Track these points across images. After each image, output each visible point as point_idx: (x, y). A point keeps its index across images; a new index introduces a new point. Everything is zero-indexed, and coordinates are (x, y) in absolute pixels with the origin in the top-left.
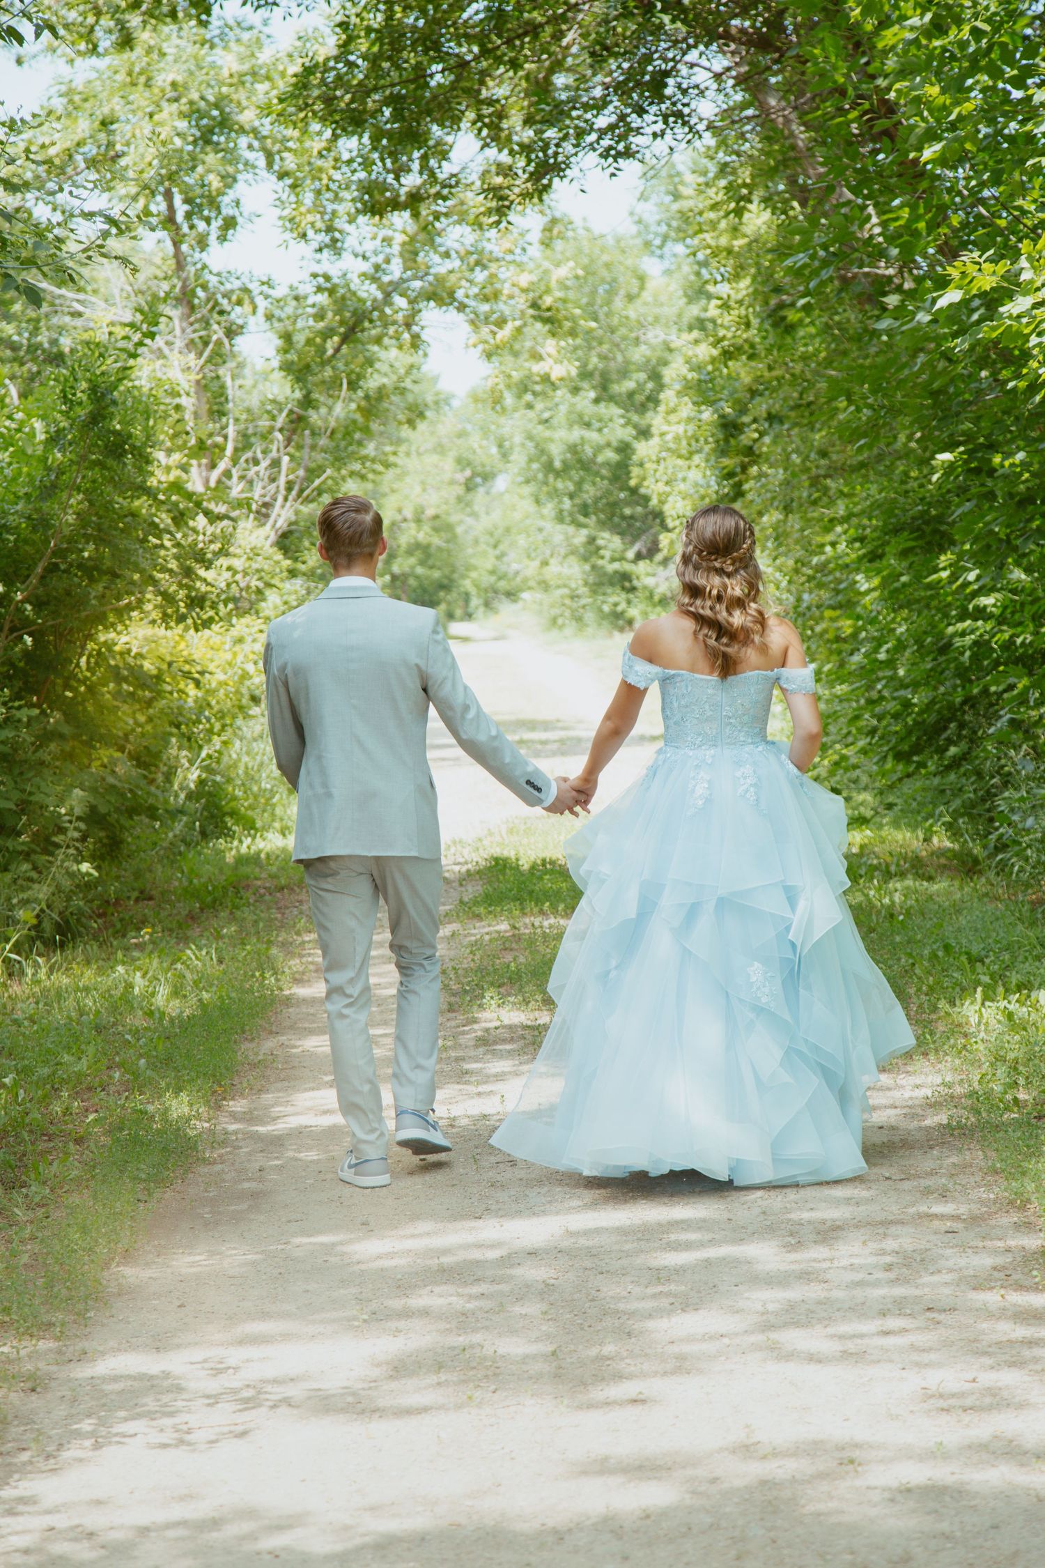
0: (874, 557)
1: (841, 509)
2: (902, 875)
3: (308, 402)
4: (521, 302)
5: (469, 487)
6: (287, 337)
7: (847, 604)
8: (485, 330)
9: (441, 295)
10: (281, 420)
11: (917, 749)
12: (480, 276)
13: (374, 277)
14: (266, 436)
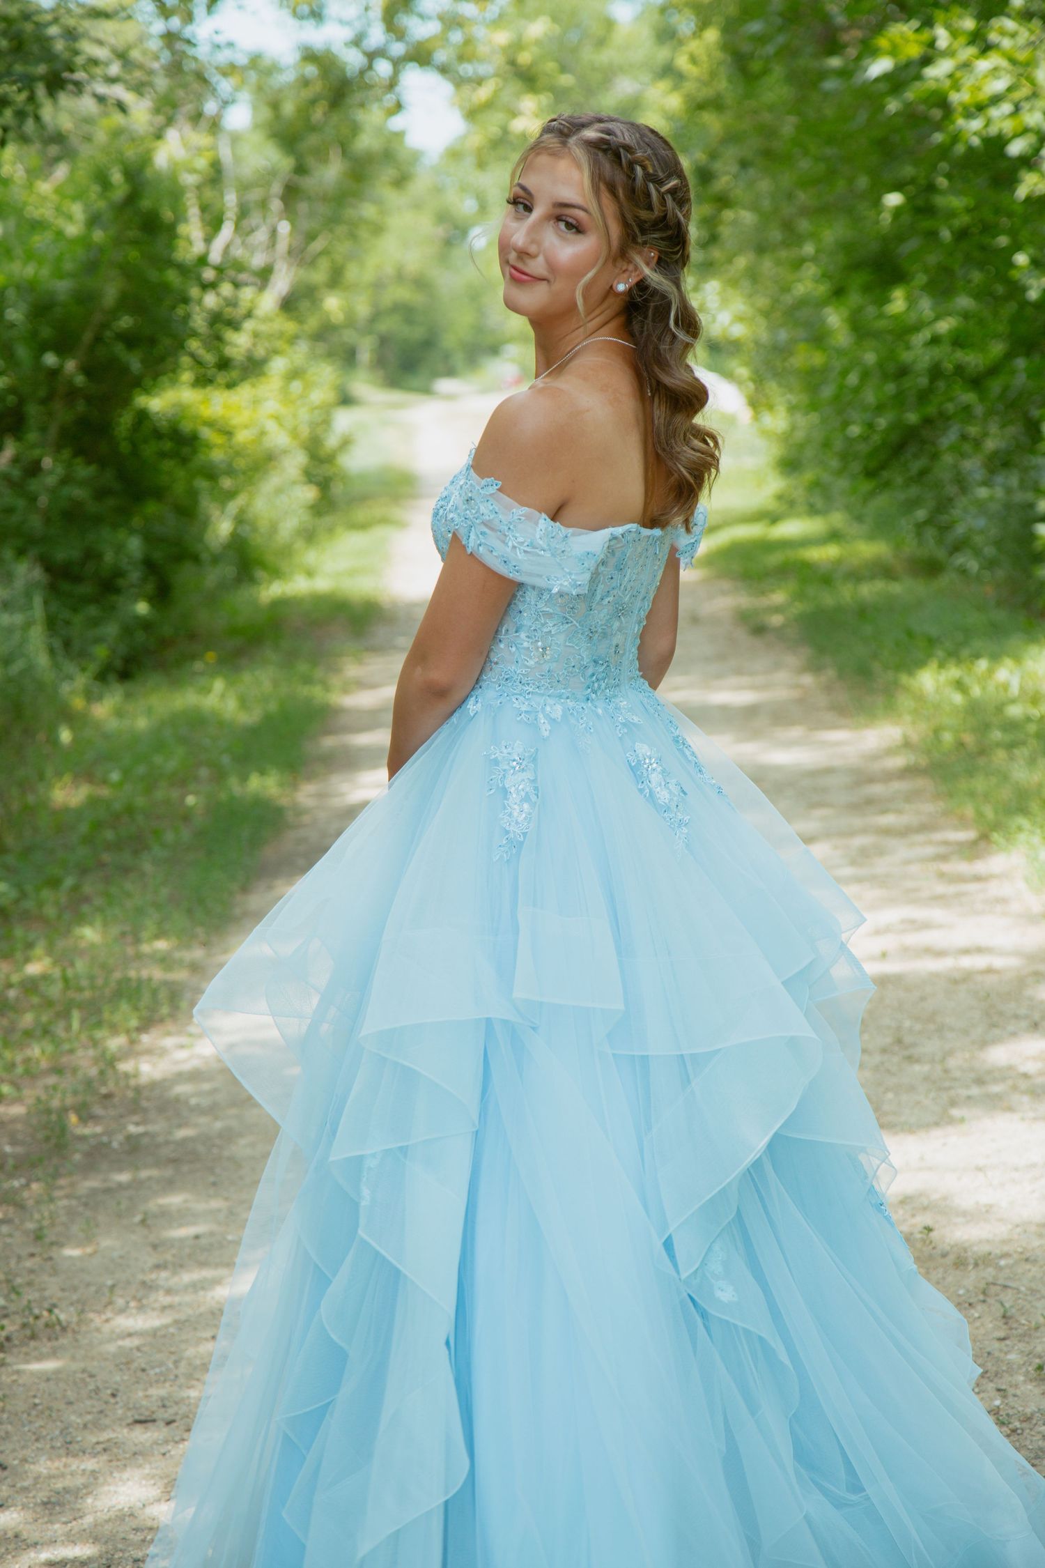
0: (838, 293)
1: (809, 249)
2: (873, 577)
3: (301, 169)
4: (499, 60)
5: (448, 243)
6: (275, 106)
7: (819, 338)
8: (466, 89)
9: (421, 56)
10: (277, 188)
11: (883, 466)
12: (456, 37)
13: (357, 42)
14: (263, 204)
